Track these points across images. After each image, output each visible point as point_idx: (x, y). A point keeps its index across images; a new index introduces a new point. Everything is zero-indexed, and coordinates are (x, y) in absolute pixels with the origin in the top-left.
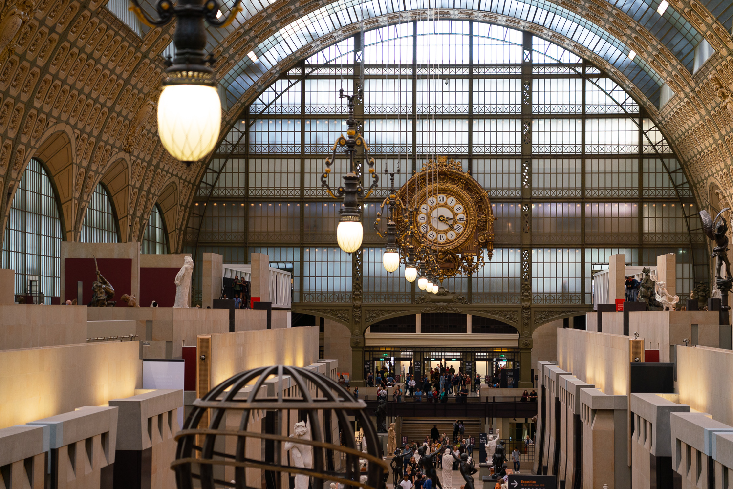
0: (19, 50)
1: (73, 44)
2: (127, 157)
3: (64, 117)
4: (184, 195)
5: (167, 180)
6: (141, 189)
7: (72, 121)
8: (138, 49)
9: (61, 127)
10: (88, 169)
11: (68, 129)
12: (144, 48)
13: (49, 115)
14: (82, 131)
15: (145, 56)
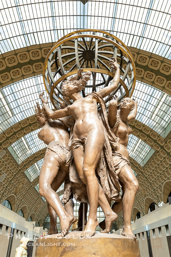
0: (21, 191)
1: (29, 192)
2: (35, 213)
3: (26, 204)
4: (43, 222)
5: (40, 219)
6: (36, 219)
7: (28, 205)
8: (38, 195)
9: (26, 205)
10: (29, 213)
11: (27, 206)
12: (39, 196)
13: (24, 203)
14: (29, 207)
15: (39, 197)
